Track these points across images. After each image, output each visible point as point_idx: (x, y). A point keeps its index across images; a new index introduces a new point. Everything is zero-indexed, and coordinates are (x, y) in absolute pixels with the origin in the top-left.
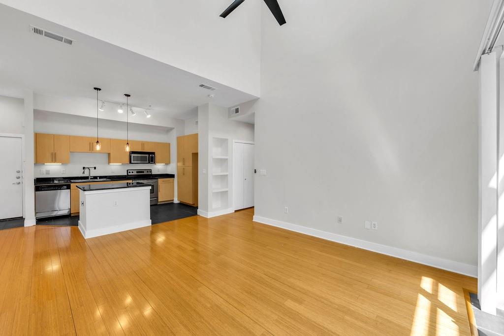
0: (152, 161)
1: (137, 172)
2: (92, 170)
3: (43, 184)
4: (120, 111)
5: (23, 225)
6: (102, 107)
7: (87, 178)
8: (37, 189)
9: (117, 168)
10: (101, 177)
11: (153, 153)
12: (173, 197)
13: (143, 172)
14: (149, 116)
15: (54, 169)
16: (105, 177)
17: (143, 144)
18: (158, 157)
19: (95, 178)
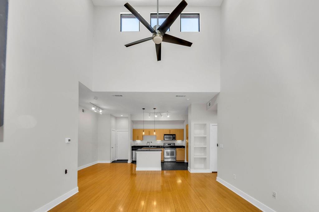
0: (174, 139)
1: (168, 144)
2: (150, 143)
3: (135, 148)
4: (156, 116)
5: (127, 162)
6: (150, 115)
7: (148, 146)
8: (133, 150)
9: (159, 142)
10: (153, 146)
11: (175, 135)
12: (184, 159)
13: (171, 144)
14: (168, 116)
15: (139, 143)
16: (155, 146)
17: (170, 131)
18: (177, 137)
19: (151, 146)
